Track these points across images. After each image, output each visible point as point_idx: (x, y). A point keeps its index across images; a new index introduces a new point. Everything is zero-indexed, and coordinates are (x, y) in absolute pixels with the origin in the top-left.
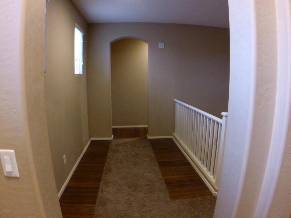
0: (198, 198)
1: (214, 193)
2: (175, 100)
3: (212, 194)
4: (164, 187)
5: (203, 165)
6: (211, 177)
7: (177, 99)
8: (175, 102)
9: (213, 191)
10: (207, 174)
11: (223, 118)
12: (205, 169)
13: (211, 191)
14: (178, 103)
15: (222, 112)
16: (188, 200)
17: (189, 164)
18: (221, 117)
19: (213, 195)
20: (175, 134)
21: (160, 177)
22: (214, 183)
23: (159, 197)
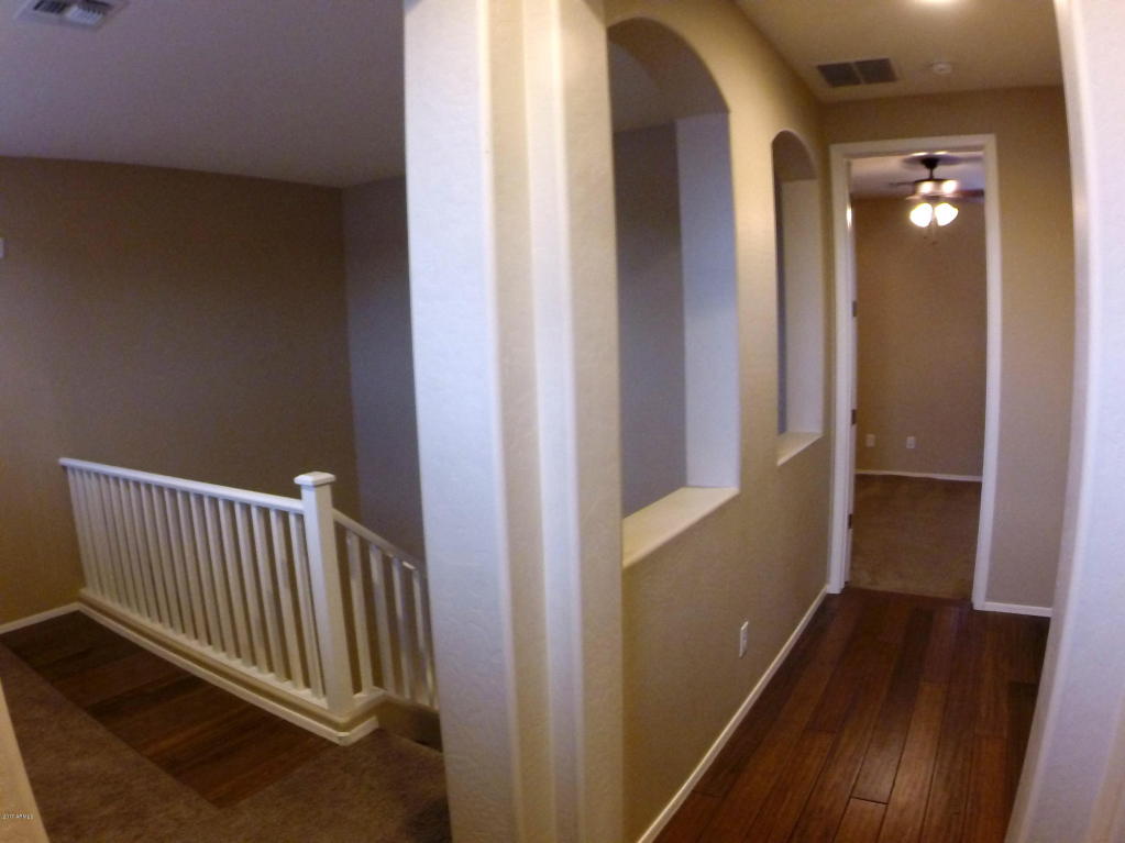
0: (298, 770)
1: (340, 738)
2: (65, 461)
3: (331, 745)
4: (167, 781)
5: (254, 668)
6: (303, 694)
7: (71, 456)
8: (64, 468)
9: (330, 734)
10: (285, 692)
11: (304, 493)
12: (268, 679)
13: (326, 736)
14: (81, 471)
15: (297, 475)
16: (271, 788)
17: (195, 682)
18: (295, 492)
19: (337, 745)
20: (89, 592)
21: (131, 755)
22: (322, 708)
23: (176, 820)
